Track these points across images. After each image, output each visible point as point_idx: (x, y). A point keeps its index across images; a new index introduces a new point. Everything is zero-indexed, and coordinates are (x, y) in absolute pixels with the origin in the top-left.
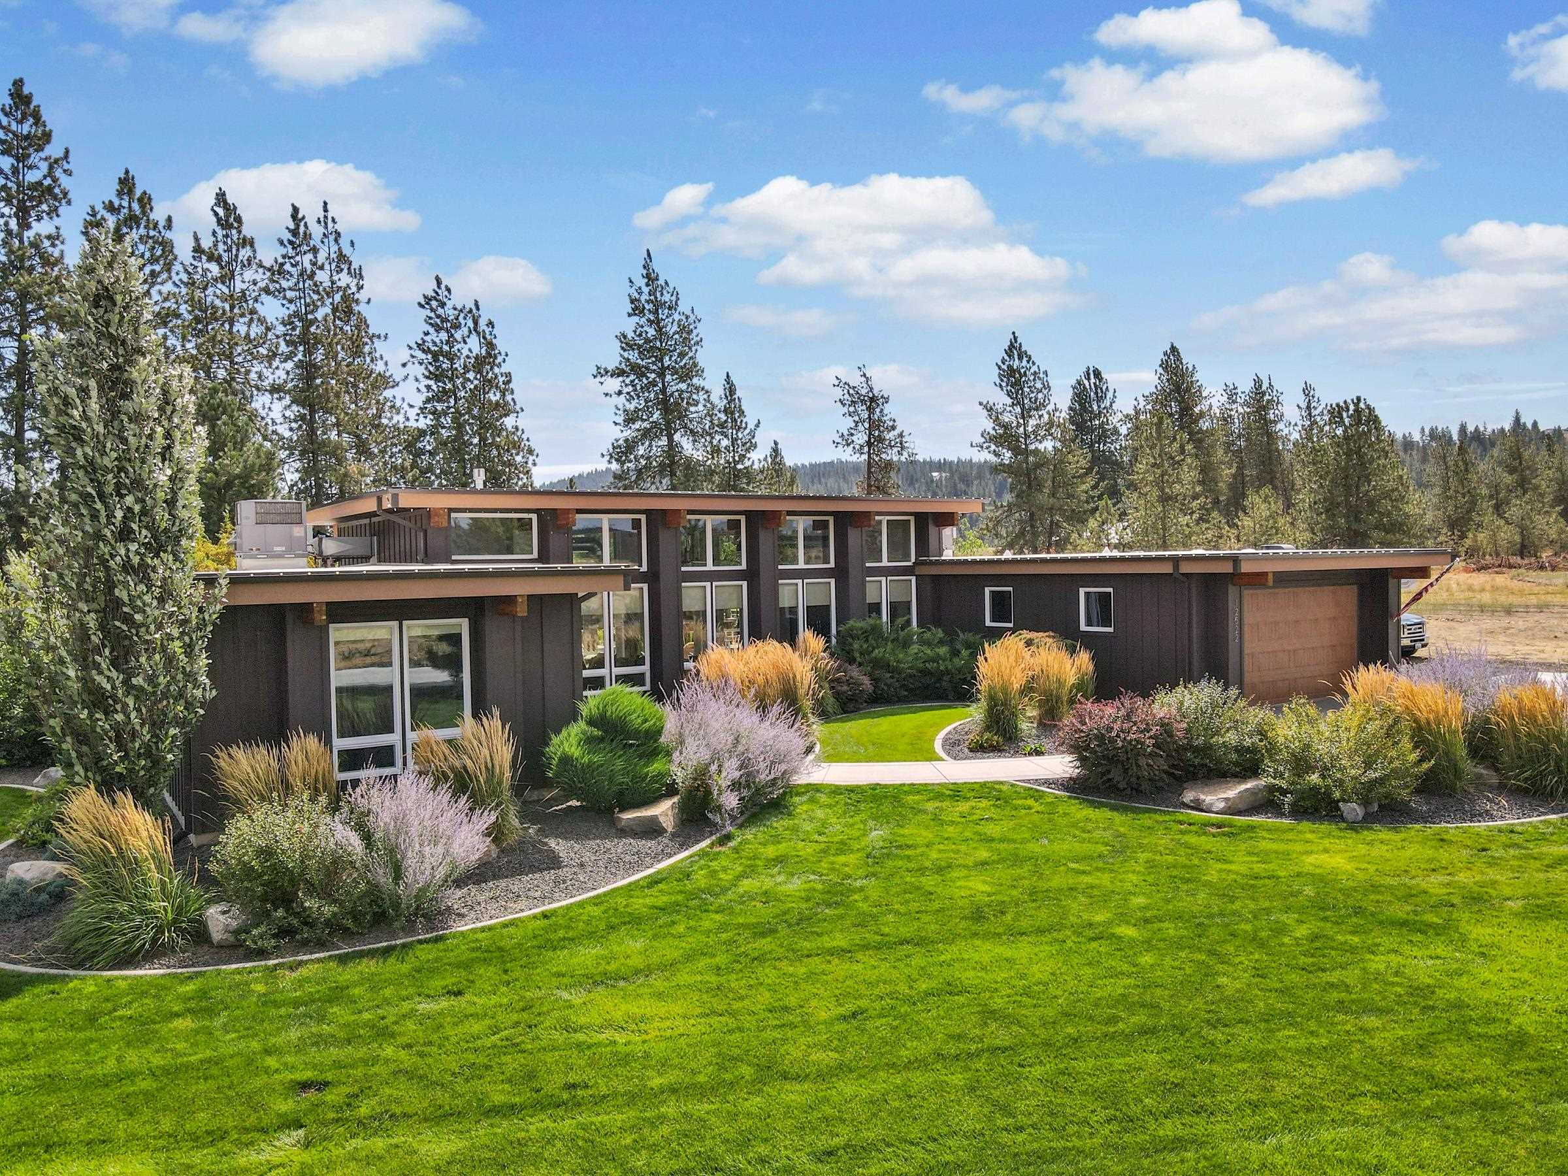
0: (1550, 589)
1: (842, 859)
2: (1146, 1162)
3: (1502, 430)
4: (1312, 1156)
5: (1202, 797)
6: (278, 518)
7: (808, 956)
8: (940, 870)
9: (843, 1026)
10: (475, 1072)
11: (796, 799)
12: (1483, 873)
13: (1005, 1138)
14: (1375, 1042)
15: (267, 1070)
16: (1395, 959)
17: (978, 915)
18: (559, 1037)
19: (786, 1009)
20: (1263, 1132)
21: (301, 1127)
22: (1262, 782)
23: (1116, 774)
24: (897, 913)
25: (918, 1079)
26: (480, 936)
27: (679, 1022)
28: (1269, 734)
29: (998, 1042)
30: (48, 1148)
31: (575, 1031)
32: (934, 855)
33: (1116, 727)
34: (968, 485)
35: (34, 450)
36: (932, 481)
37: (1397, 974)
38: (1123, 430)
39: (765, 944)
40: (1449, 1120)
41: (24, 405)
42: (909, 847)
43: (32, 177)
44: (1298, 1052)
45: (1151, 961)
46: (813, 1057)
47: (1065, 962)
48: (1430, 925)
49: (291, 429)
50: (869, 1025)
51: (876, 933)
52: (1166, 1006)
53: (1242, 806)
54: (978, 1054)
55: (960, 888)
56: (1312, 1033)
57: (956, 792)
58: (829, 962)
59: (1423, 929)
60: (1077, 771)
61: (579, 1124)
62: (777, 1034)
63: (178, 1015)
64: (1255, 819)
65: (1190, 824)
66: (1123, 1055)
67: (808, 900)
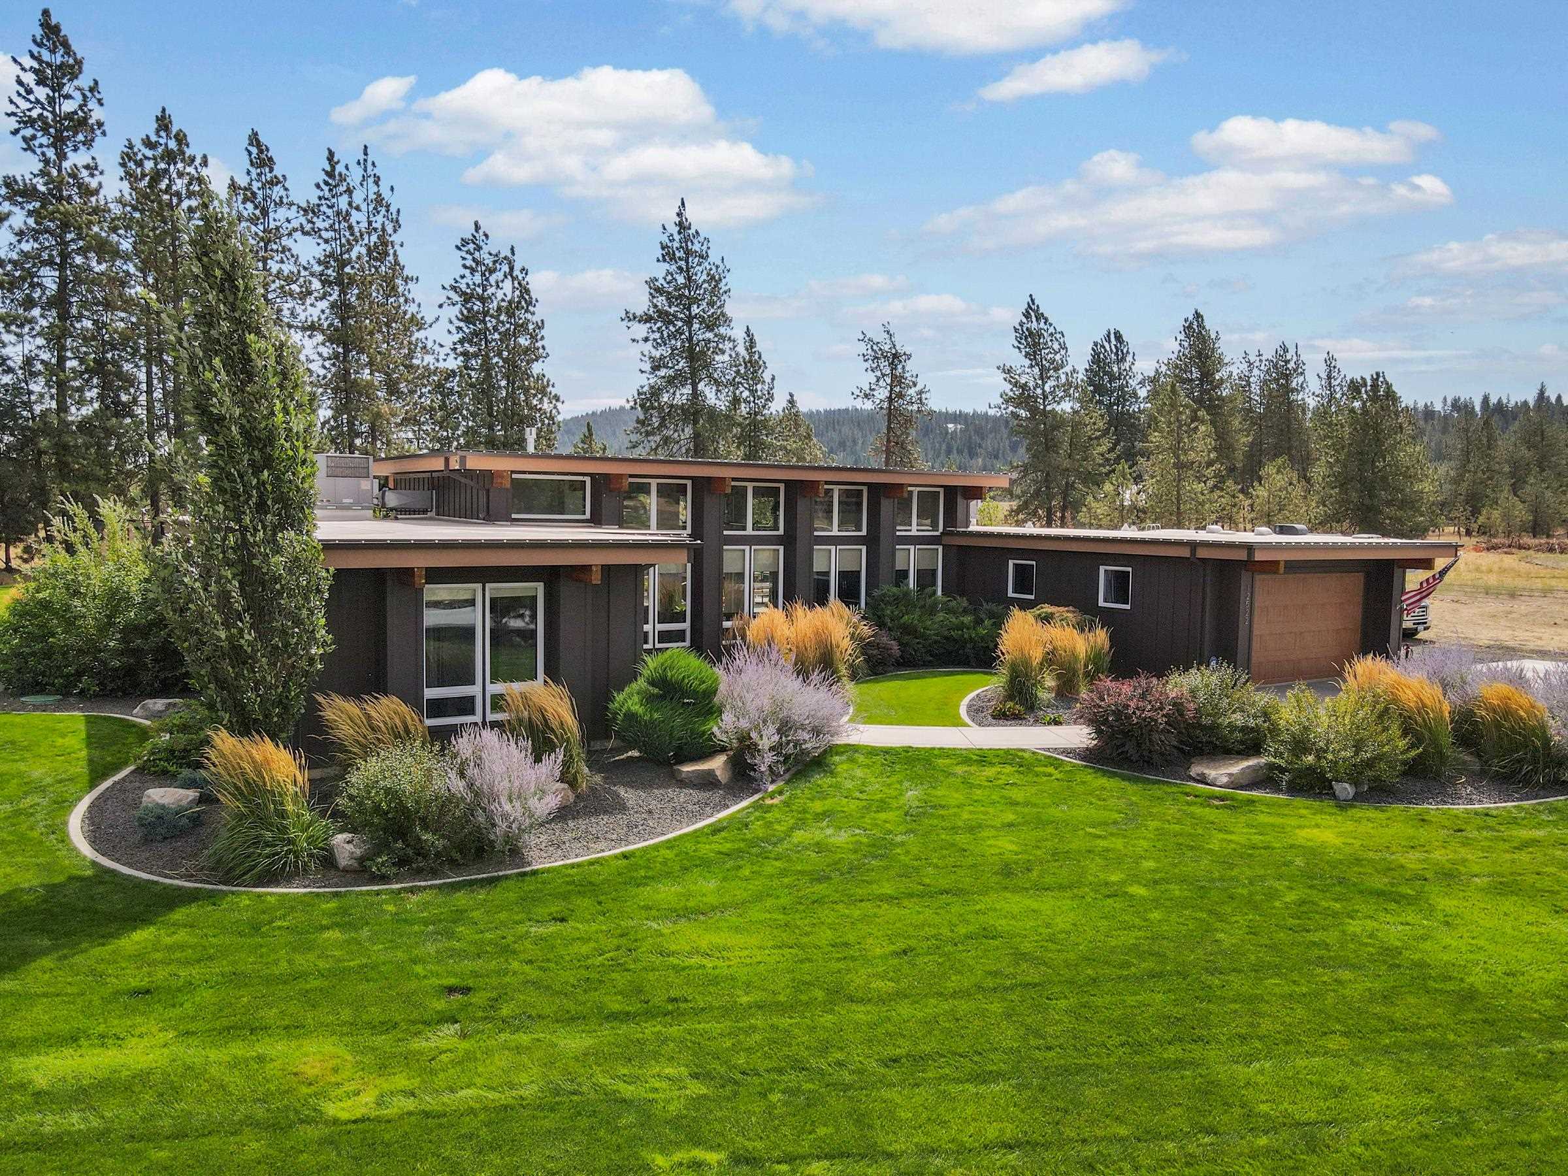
0: (1556, 573)
1: (883, 816)
2: (1152, 1077)
3: (1525, 403)
4: (1289, 1078)
5: (1206, 771)
6: (347, 472)
7: (861, 901)
8: (971, 829)
9: (896, 961)
10: (589, 984)
11: (837, 758)
12: (1455, 852)
13: (1038, 1054)
14: (1347, 992)
15: (417, 976)
16: (1370, 924)
17: (1007, 871)
18: (657, 960)
19: (846, 945)
20: (1250, 1059)
21: (456, 1022)
22: (1263, 760)
23: (1130, 748)
24: (936, 866)
25: (963, 1006)
26: (571, 871)
27: (756, 951)
28: (1273, 717)
29: (1029, 979)
30: (253, 1031)
31: (669, 956)
32: (965, 816)
33: (1132, 704)
34: (983, 439)
35: (75, 379)
36: (947, 433)
37: (1371, 936)
38: (1143, 393)
39: (820, 889)
40: (1404, 1056)
41: (65, 333)
42: (943, 807)
43: (68, 106)
44: (1282, 996)
45: (1159, 918)
46: (873, 985)
47: (1084, 915)
48: (1403, 896)
49: (324, 367)
50: (919, 961)
51: (920, 884)
52: (1171, 955)
53: (1244, 782)
54: (1012, 988)
55: (989, 846)
56: (1294, 982)
57: (982, 758)
58: (879, 906)
59: (1399, 899)
60: (1095, 742)
61: (685, 1029)
62: (841, 965)
63: (328, 928)
64: (1255, 794)
65: (1196, 796)
66: (1135, 994)
67: (856, 852)
